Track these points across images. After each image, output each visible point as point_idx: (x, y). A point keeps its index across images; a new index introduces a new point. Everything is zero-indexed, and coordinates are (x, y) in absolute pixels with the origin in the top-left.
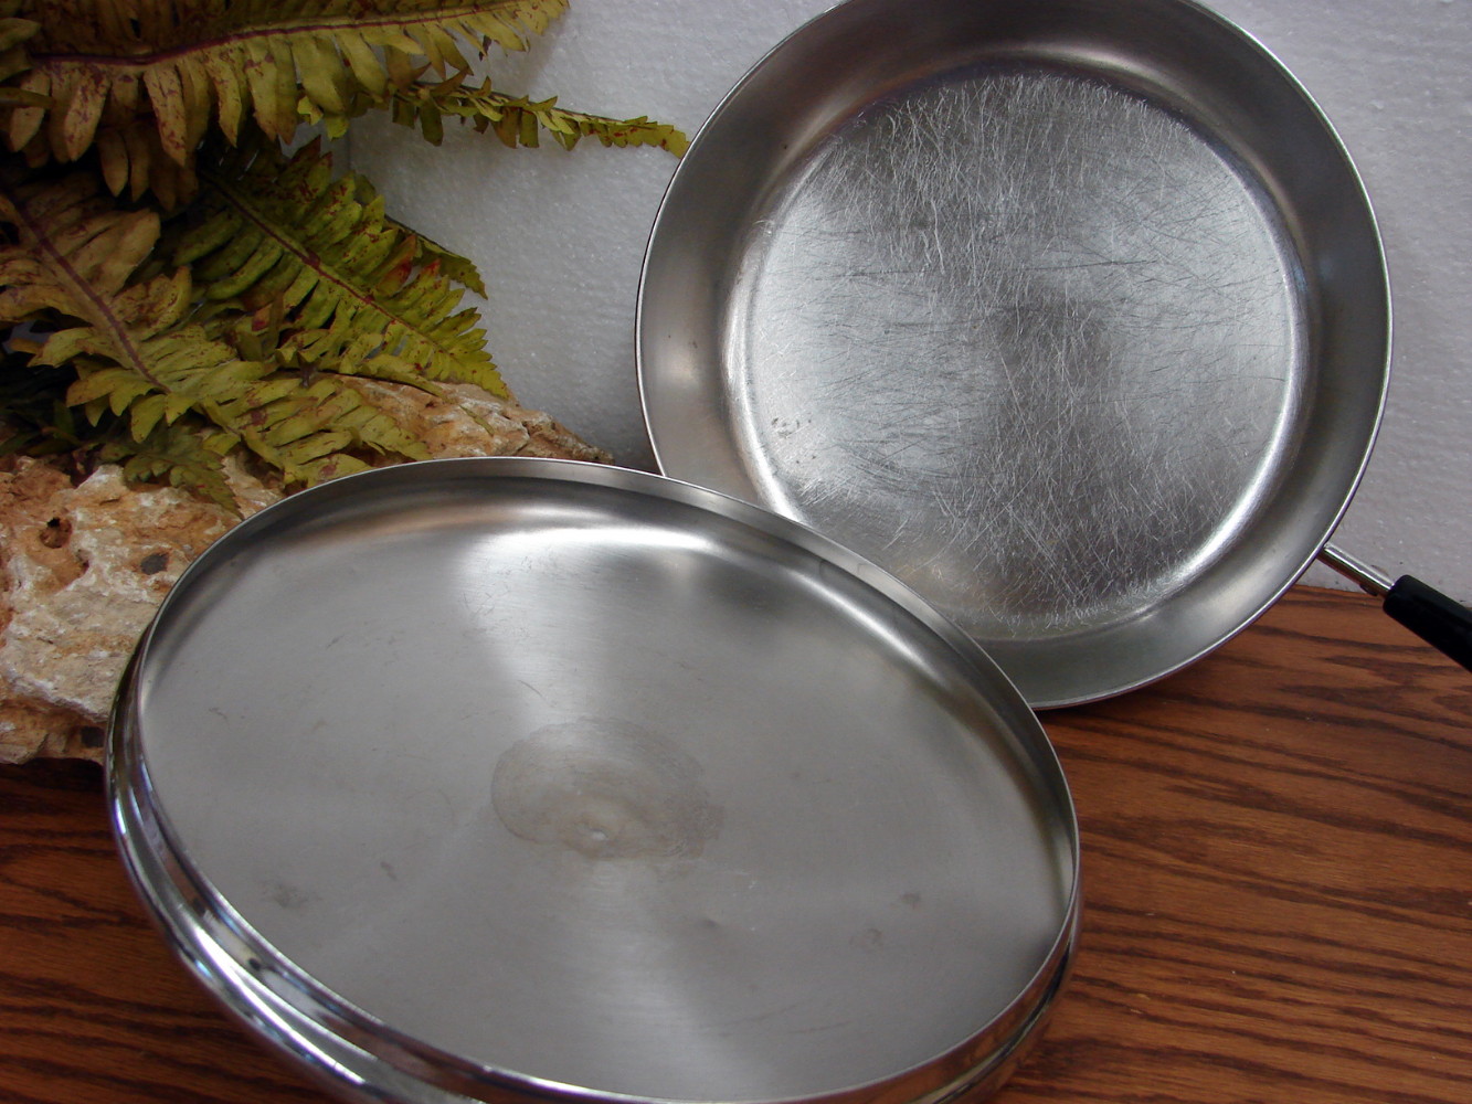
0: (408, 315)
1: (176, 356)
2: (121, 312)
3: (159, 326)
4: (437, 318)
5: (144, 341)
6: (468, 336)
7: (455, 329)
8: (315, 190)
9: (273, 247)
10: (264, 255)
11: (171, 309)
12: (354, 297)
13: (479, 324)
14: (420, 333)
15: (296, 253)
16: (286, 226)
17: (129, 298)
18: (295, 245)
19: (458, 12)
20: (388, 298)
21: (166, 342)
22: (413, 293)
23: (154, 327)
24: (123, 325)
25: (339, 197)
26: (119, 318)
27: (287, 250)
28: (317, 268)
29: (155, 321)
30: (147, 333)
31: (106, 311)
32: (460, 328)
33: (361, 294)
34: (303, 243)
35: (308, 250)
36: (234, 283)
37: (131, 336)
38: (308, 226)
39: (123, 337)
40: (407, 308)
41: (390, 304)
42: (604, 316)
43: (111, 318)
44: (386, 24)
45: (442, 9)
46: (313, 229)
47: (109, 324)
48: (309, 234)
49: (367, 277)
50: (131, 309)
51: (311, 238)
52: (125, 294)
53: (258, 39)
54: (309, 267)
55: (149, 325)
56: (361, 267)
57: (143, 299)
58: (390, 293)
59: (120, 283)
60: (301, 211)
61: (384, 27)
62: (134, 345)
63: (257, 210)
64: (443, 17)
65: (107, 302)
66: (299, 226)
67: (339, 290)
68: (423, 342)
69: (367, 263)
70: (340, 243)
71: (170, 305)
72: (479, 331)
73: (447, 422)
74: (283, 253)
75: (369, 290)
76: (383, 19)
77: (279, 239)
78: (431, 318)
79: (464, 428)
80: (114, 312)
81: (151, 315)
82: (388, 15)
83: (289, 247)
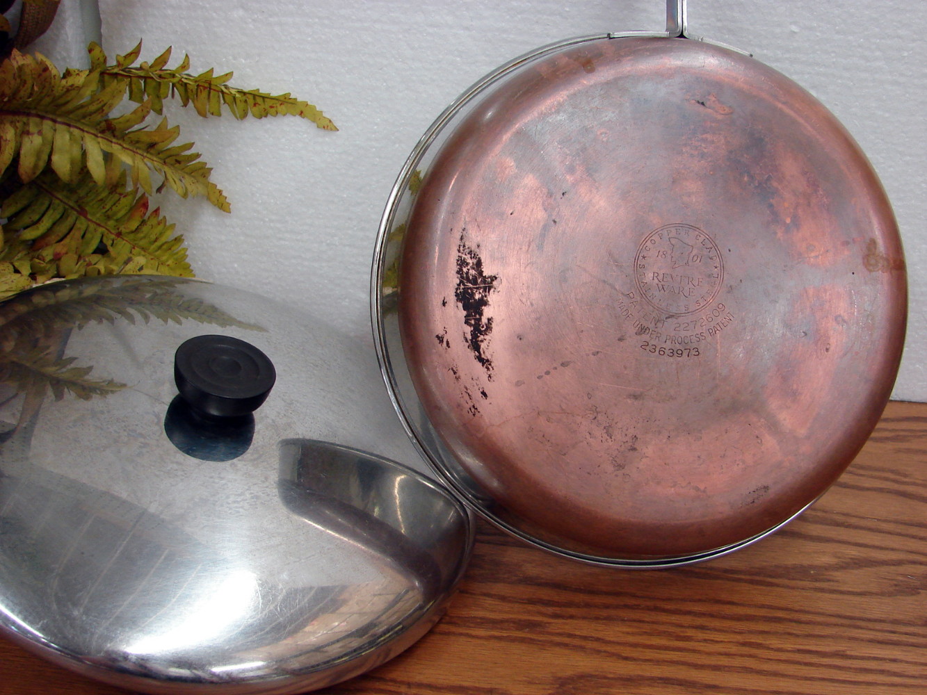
0: (143, 242)
4: (159, 243)
7: (170, 249)
9: (59, 205)
10: (54, 210)
12: (110, 234)
13: (184, 245)
14: (150, 254)
15: (72, 208)
16: (65, 193)
18: (72, 204)
19: (155, 159)
20: (132, 232)
22: (145, 229)
27: (67, 207)
28: (86, 217)
32: (173, 249)
33: (113, 231)
34: (77, 202)
35: (79, 206)
36: (38, 228)
38: (80, 191)
40: (142, 239)
41: (132, 236)
44: (115, 143)
45: (148, 152)
46: (82, 193)
48: (81, 196)
49: (117, 220)
51: (81, 198)
54: (82, 218)
56: (114, 214)
58: (133, 228)
61: (113, 145)
63: (47, 184)
64: (146, 157)
66: (73, 190)
67: (101, 230)
68: (152, 259)
69: (120, 210)
70: (101, 200)
72: (184, 249)
74: (65, 210)
75: (118, 229)
76: (114, 140)
77: (61, 201)
78: (156, 243)
82: (118, 139)
83: (69, 206)
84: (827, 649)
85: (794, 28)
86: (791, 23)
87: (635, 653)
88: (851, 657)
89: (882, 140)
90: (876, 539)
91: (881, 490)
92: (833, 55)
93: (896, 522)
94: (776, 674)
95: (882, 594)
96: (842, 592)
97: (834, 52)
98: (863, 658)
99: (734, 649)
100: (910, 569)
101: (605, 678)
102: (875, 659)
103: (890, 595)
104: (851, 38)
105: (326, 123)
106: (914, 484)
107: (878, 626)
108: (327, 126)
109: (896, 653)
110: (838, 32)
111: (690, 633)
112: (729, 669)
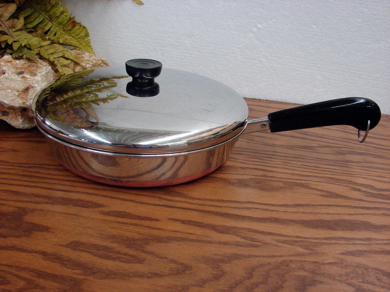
0: (73, 35)
1: (21, 36)
2: (8, 25)
3: (17, 29)
4: (80, 36)
5: (14, 32)
6: (86, 41)
7: (83, 39)
8: (52, 4)
9: (42, 17)
10: (40, 18)
11: (20, 25)
12: (60, 30)
13: (89, 38)
14: (76, 39)
15: (47, 19)
16: (45, 12)
17: (9, 22)
18: (47, 17)
20: (69, 30)
21: (18, 33)
22: (74, 30)
23: (16, 29)
24: (8, 28)
25: (58, 6)
26: (7, 26)
27: (45, 18)
28: (52, 22)
29: (16, 27)
30: (14, 30)
31: (4, 24)
32: (85, 39)
33: (62, 29)
34: (49, 16)
35: (50, 18)
36: (32, 24)
37: (10, 30)
38: (50, 13)
39: (8, 30)
40: (73, 33)
41: (69, 32)
42: (115, 40)
43: (6, 26)
46: (51, 13)
47: (5, 27)
48: (50, 14)
49: (63, 25)
50: (10, 24)
51: (51, 15)
52: (9, 21)
54: (50, 22)
55: (15, 28)
56: (62, 23)
57: (13, 23)
58: (69, 29)
59: (7, 18)
60: (49, 8)
62: (11, 32)
63: (38, 8)
65: (4, 22)
66: (48, 12)
67: (57, 28)
68: (76, 41)
69: (64, 22)
70: (57, 17)
71: (20, 24)
72: (89, 39)
73: (83, 57)
74: (44, 19)
75: (64, 28)
77: (43, 15)
78: (78, 36)
79: (87, 58)
80: (6, 24)
81: (15, 26)
83: (45, 17)
84: (312, 165)
87: (246, 162)
88: (320, 168)
90: (333, 142)
91: (337, 130)
93: (341, 138)
94: (294, 170)
95: (333, 154)
96: (319, 153)
98: (324, 168)
99: (280, 163)
100: (344, 149)
101: (236, 167)
102: (327, 168)
103: (335, 154)
106: (349, 130)
107: (330, 161)
109: (335, 168)
111: (265, 158)
112: (278, 168)
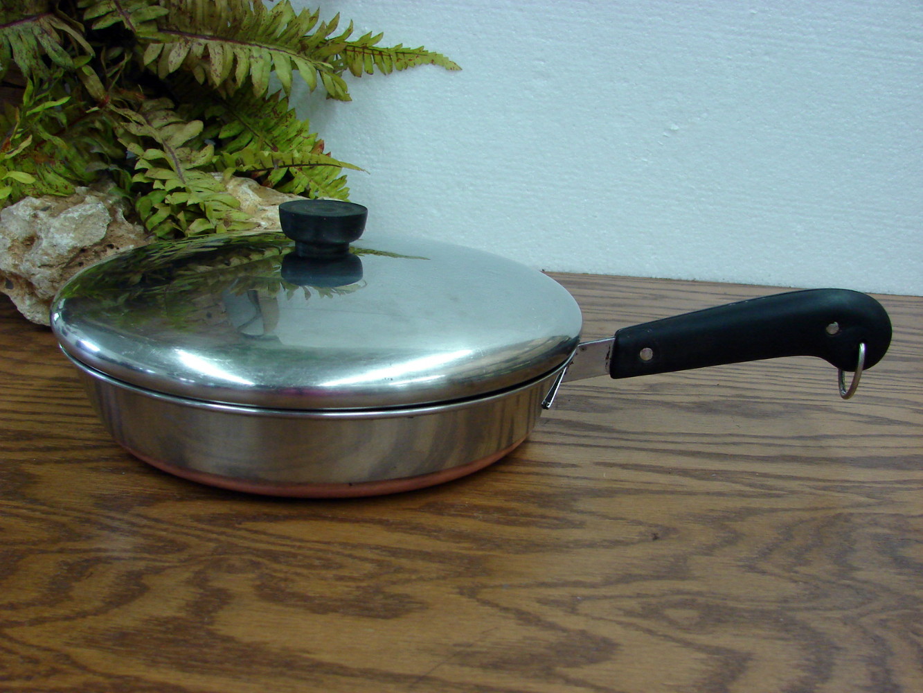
53: (257, 47)
85: (753, 11)
86: (751, 8)
89: (816, 91)
92: (780, 30)
97: (780, 28)
104: (792, 18)
105: (452, 65)
108: (453, 68)
110: (783, 14)
